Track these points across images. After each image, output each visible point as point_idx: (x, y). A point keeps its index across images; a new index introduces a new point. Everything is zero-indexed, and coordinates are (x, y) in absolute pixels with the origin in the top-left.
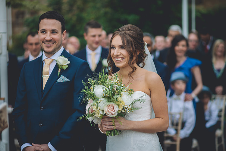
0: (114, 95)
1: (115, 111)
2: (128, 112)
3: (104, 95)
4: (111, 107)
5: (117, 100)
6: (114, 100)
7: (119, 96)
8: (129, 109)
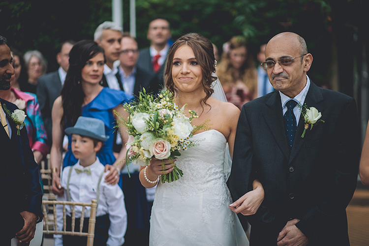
0: (161, 127)
1: (167, 151)
2: (186, 148)
3: (147, 129)
4: (159, 145)
5: (166, 135)
6: (162, 134)
7: (168, 129)
8: (186, 145)
